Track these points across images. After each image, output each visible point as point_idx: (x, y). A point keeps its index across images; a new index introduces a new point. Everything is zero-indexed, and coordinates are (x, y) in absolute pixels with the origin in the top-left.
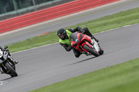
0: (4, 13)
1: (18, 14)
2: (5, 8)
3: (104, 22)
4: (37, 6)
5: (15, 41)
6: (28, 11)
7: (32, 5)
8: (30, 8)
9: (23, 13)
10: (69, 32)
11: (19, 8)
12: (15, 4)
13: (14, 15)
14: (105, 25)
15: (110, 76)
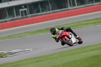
0: (35, 13)
1: (42, 15)
2: (35, 11)
3: (87, 22)
4: (52, 11)
5: (39, 29)
6: (47, 14)
7: (49, 10)
8: (48, 12)
9: (44, 14)
10: (58, 30)
11: (43, 11)
12: (40, 9)
13: (40, 15)
14: (87, 24)
15: (91, 50)
